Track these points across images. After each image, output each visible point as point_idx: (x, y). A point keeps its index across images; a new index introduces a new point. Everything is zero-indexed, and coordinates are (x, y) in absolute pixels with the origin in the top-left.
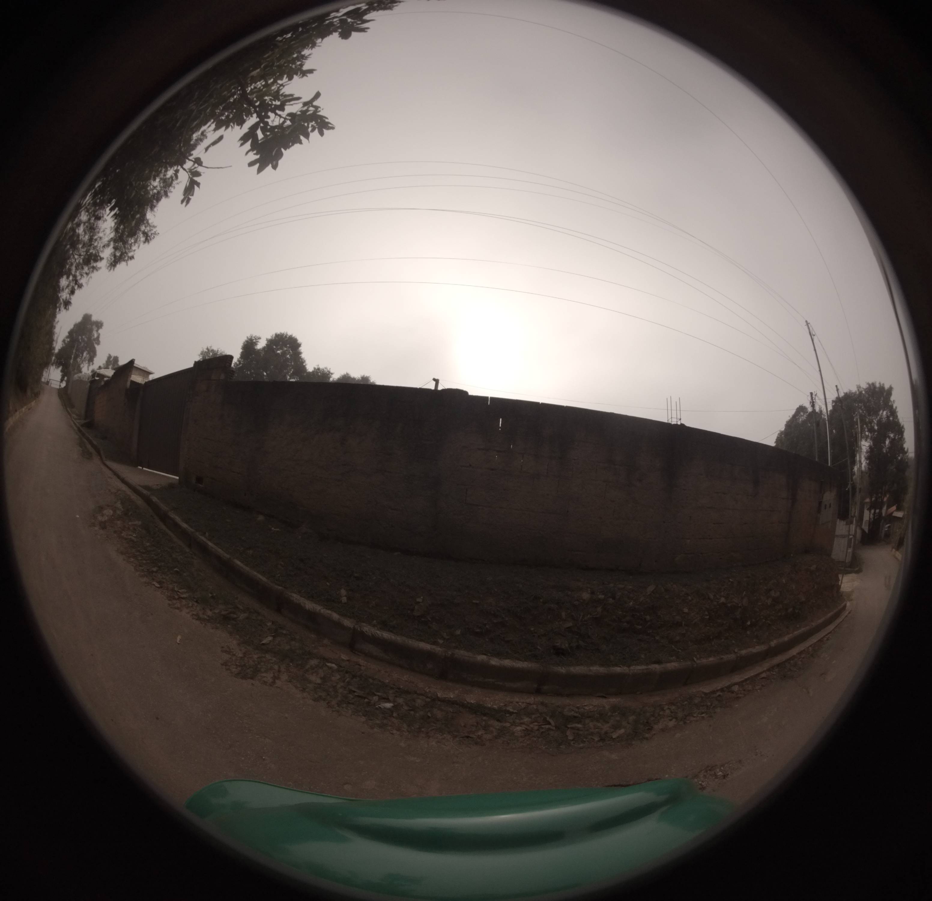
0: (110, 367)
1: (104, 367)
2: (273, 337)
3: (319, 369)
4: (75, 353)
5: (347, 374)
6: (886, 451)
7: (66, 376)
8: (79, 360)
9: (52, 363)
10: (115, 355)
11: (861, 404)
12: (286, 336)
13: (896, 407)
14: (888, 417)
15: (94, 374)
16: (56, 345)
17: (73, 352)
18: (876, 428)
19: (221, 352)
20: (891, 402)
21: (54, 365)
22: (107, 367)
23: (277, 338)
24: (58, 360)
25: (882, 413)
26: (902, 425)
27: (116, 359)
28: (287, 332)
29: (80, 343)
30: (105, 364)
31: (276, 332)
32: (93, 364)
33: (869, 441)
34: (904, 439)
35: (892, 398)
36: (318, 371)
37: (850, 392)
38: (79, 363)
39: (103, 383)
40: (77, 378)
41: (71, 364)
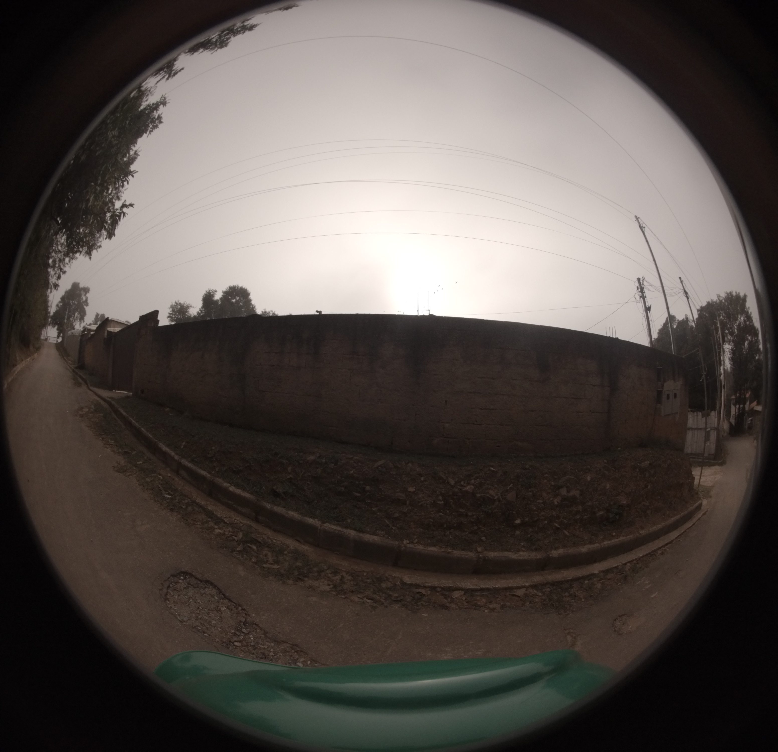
0: (97, 322)
6: (746, 352)
7: (62, 333)
8: (71, 319)
9: (48, 324)
10: (102, 313)
11: (722, 311)
13: (751, 313)
14: (745, 321)
15: (85, 329)
16: (51, 310)
17: (66, 313)
18: (736, 331)
20: (747, 308)
22: (94, 323)
23: (231, 290)
24: (54, 321)
25: (741, 318)
27: (103, 316)
28: (238, 285)
29: (72, 306)
31: (230, 285)
32: (84, 322)
33: (731, 344)
35: (747, 305)
36: (266, 314)
37: (712, 301)
38: (72, 322)
39: (90, 336)
40: (71, 334)
41: (65, 324)
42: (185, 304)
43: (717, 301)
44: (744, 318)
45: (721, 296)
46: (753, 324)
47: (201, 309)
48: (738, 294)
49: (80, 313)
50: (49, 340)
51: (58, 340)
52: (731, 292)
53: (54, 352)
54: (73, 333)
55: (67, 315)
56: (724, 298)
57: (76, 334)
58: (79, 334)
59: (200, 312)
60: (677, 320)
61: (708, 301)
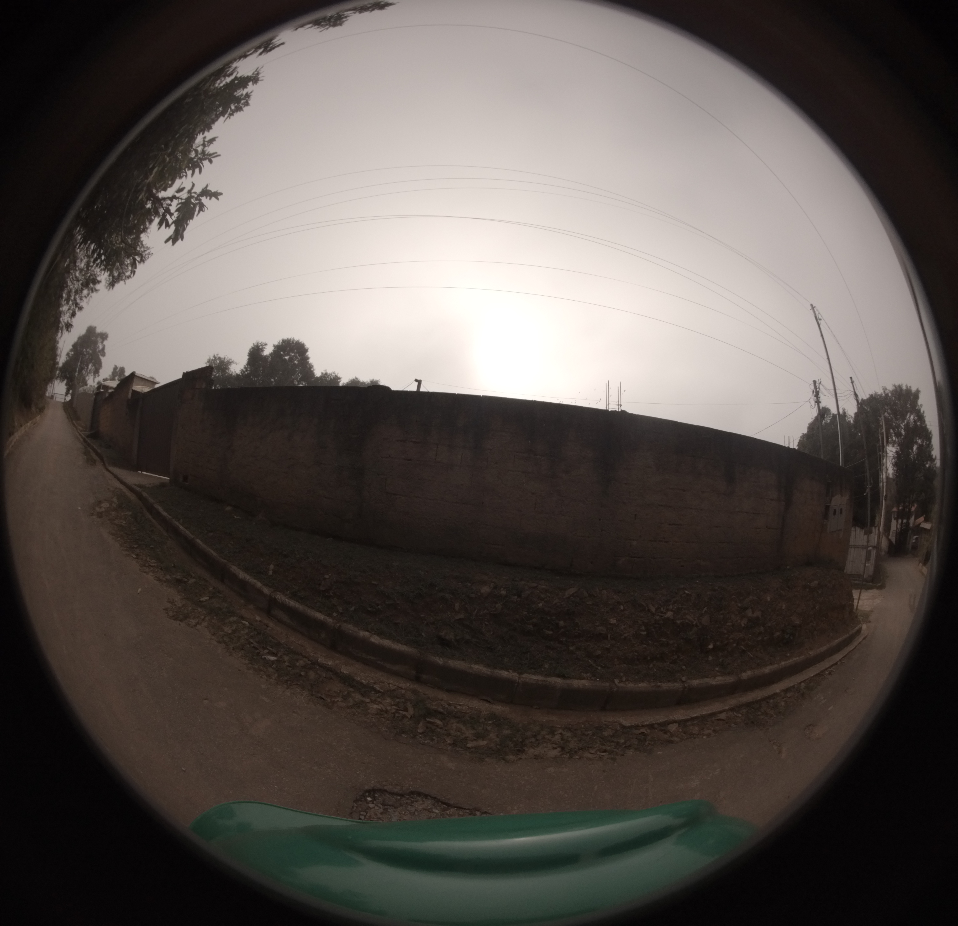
0: (117, 378)
1: (110, 378)
2: (280, 343)
3: (326, 374)
4: (80, 366)
5: (356, 378)
6: (914, 457)
7: (71, 389)
8: (84, 372)
9: (56, 377)
10: (122, 366)
11: (887, 406)
12: (293, 342)
13: (924, 412)
14: (915, 422)
15: (100, 386)
16: (60, 359)
17: (77, 365)
18: (903, 432)
19: (228, 359)
20: (919, 406)
21: (59, 379)
22: (113, 379)
23: (284, 344)
24: (63, 374)
25: (910, 417)
26: (930, 430)
27: (122, 370)
28: (293, 337)
29: (85, 355)
30: (111, 375)
31: (283, 338)
32: (99, 376)
33: (897, 447)
34: (932, 446)
35: (920, 402)
36: (326, 376)
37: (876, 394)
38: (84, 376)
39: (107, 395)
40: (82, 392)
41: (76, 377)
42: (226, 359)
43: (882, 394)
44: (914, 417)
45: (888, 388)
46: (926, 426)
47: (247, 366)
48: (909, 388)
49: (94, 365)
50: (56, 397)
51: (66, 398)
52: (901, 385)
53: (60, 414)
54: (85, 391)
55: (79, 366)
56: (890, 391)
57: (89, 392)
58: (93, 391)
59: (244, 370)
60: (832, 414)
61: (871, 393)
